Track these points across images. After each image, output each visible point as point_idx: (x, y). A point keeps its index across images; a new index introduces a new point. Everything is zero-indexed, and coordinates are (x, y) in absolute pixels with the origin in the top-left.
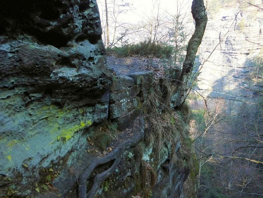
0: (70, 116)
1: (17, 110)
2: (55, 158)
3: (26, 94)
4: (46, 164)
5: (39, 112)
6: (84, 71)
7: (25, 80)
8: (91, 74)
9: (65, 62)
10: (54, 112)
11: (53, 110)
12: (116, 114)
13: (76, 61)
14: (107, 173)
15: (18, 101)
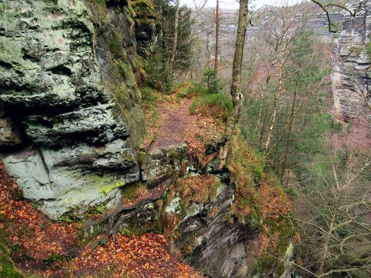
0: (109, 180)
1: (78, 178)
2: (98, 202)
3: (83, 171)
4: (92, 205)
5: (90, 179)
6: (112, 160)
7: (81, 166)
8: (117, 161)
9: (103, 156)
10: (98, 178)
11: (97, 178)
12: (145, 178)
13: (108, 156)
14: (128, 215)
15: (79, 174)
